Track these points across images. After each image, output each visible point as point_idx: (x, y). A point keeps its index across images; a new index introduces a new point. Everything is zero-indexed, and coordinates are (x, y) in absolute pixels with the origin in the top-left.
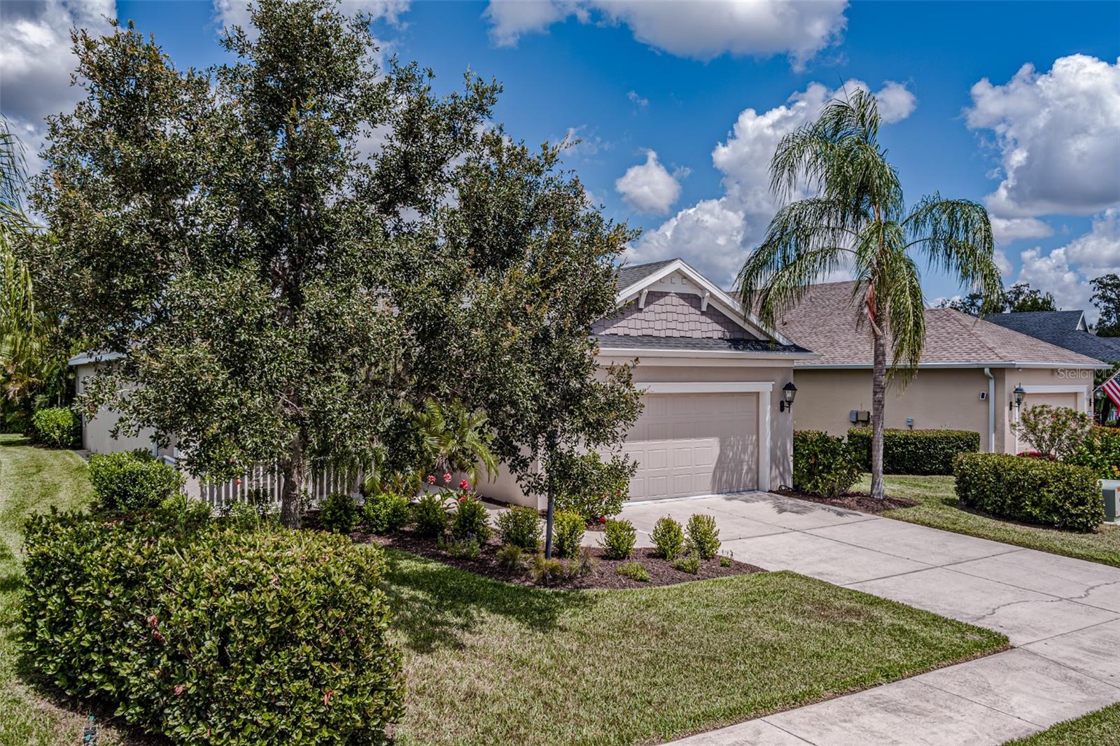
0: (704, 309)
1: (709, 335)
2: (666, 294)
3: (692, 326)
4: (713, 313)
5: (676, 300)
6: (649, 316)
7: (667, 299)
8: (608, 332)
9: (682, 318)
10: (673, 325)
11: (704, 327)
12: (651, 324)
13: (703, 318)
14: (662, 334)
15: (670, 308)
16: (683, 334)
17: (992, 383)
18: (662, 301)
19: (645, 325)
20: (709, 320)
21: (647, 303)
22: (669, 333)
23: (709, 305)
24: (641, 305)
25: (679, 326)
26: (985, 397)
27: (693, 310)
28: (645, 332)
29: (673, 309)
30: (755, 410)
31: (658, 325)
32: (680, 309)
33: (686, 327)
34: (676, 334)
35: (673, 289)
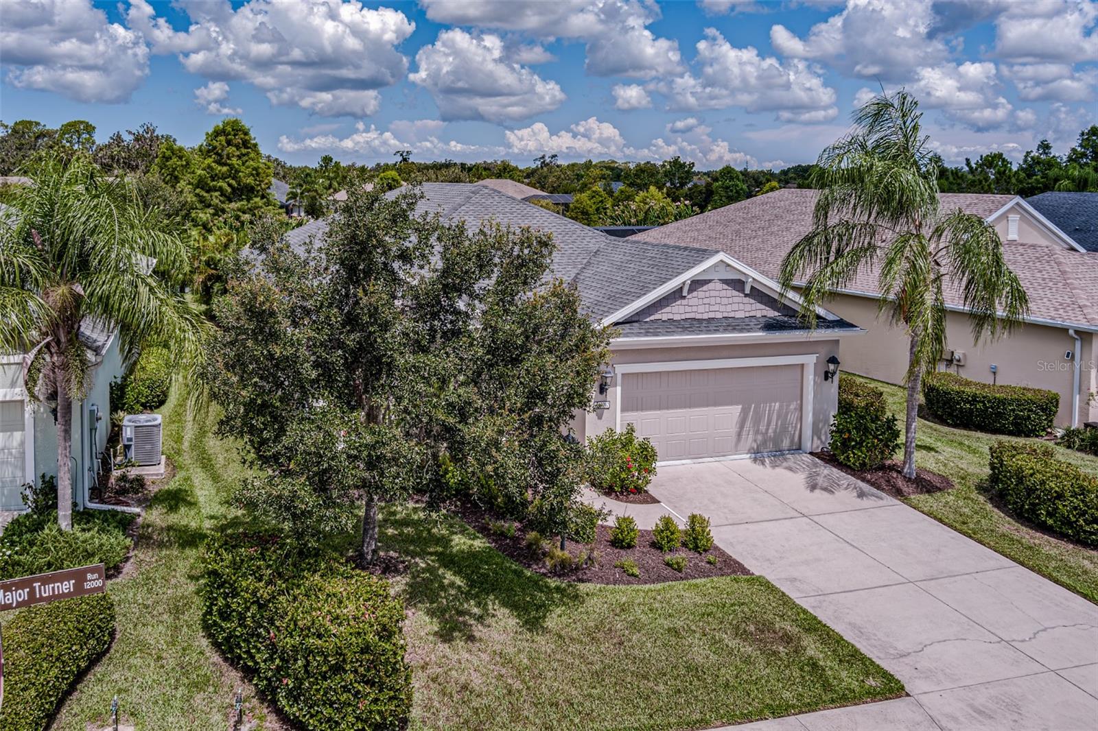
0: (747, 291)
1: (752, 314)
2: (710, 281)
3: (735, 307)
4: (758, 295)
5: (719, 286)
6: (693, 302)
7: (711, 286)
8: (652, 318)
9: (725, 301)
10: (716, 308)
11: (748, 307)
12: (695, 309)
13: (747, 300)
14: (705, 316)
15: (713, 293)
16: (726, 315)
17: (1078, 344)
18: (705, 288)
19: (688, 309)
20: (752, 301)
21: (690, 291)
22: (712, 315)
23: (752, 288)
24: (685, 294)
25: (722, 308)
26: (1071, 356)
27: (737, 293)
28: (688, 316)
29: (717, 293)
30: (799, 378)
31: (701, 309)
32: (723, 293)
33: (729, 308)
34: (719, 316)
35: (716, 276)
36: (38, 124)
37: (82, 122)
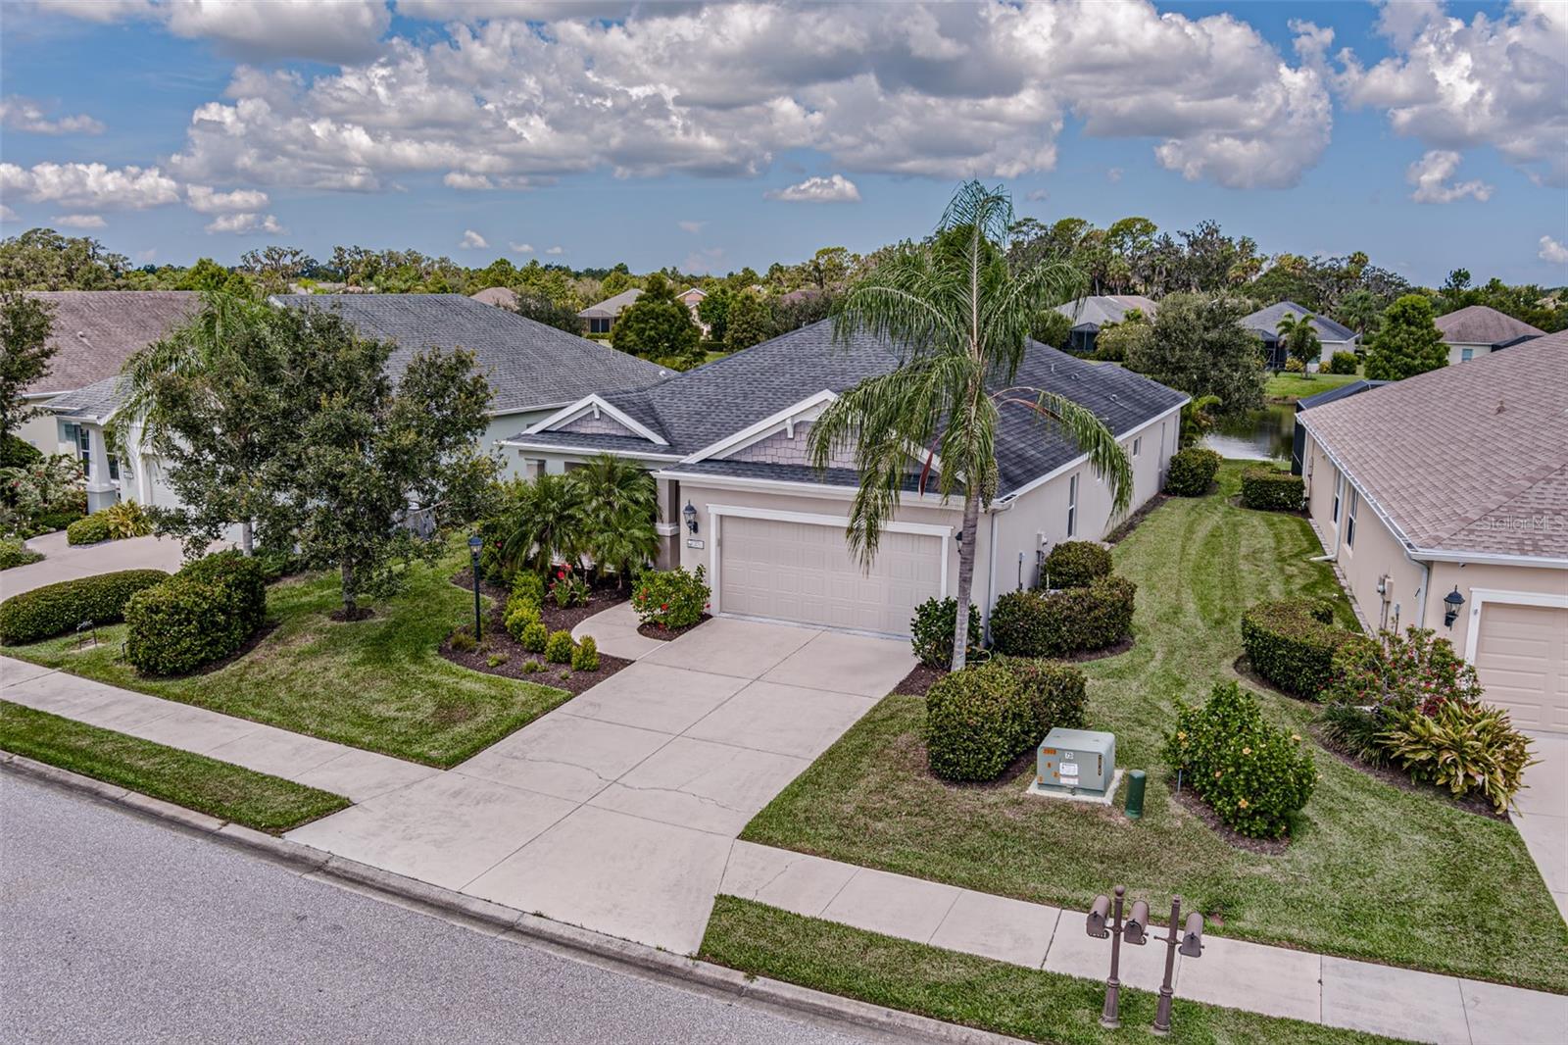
6: (802, 446)
8: (755, 459)
12: (803, 454)
19: (797, 454)
21: (797, 433)
24: (790, 436)
28: (796, 462)
36: (1082, 223)
37: (1139, 220)
